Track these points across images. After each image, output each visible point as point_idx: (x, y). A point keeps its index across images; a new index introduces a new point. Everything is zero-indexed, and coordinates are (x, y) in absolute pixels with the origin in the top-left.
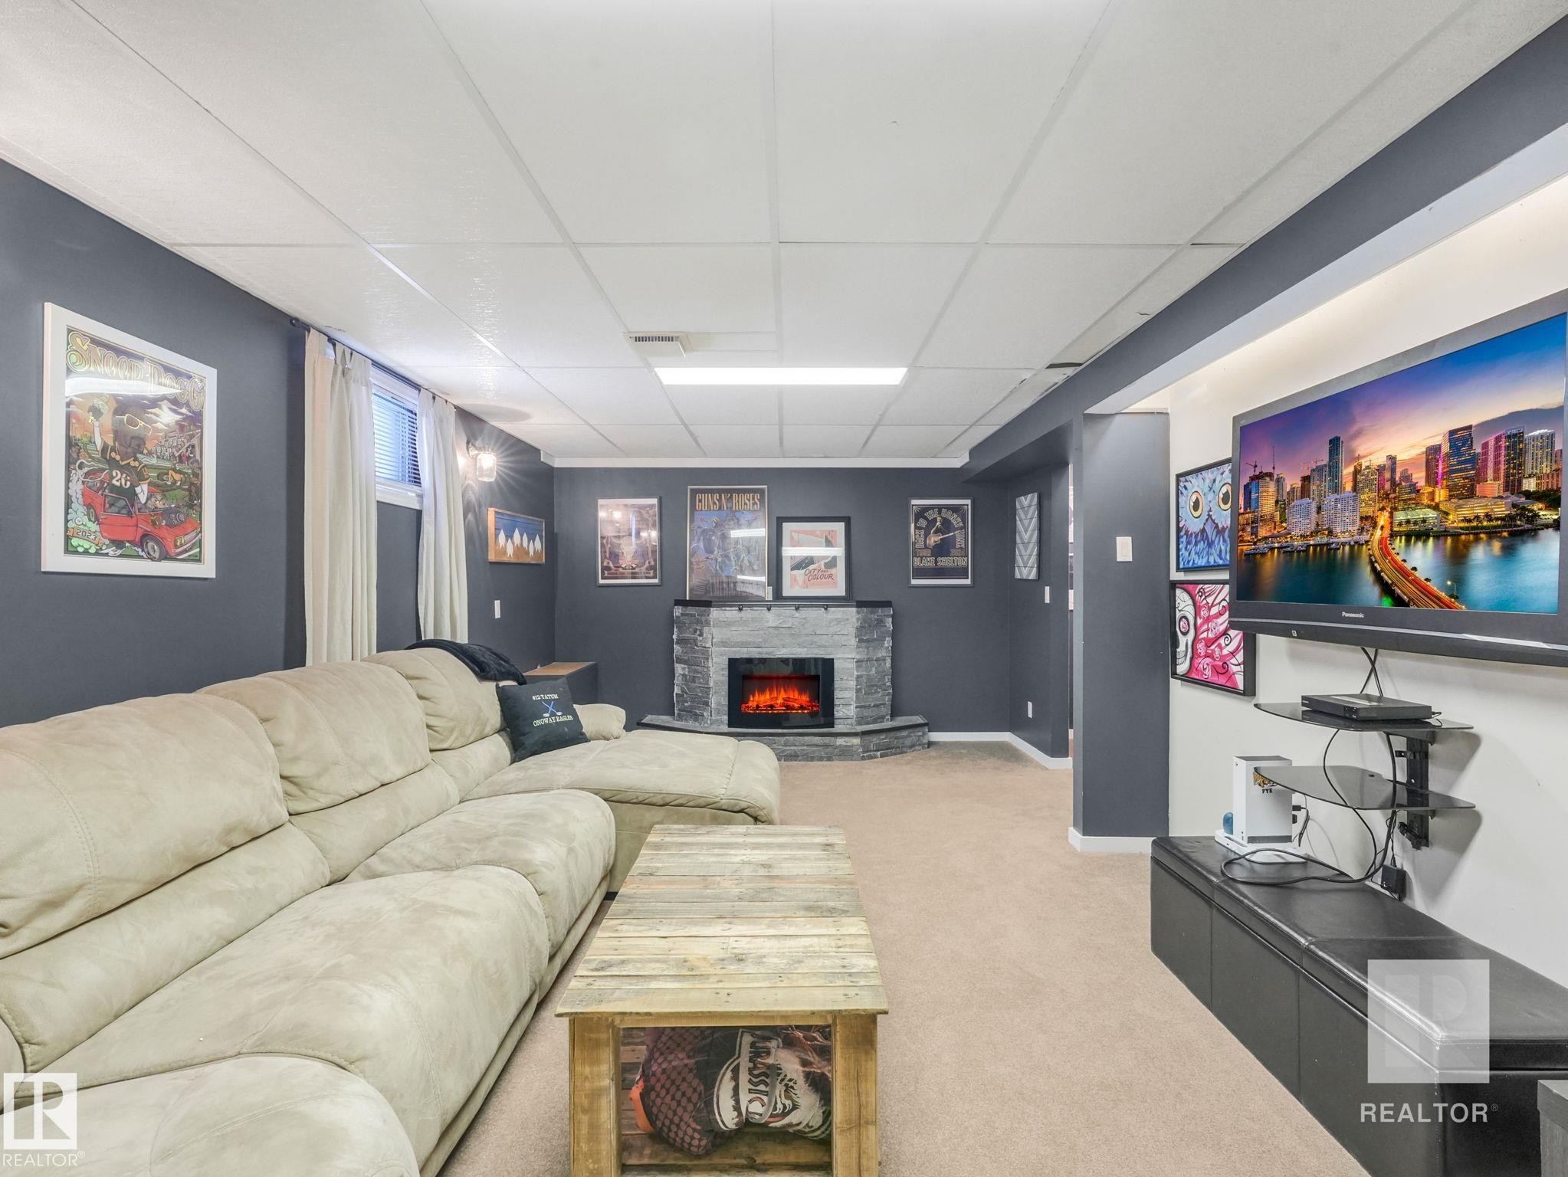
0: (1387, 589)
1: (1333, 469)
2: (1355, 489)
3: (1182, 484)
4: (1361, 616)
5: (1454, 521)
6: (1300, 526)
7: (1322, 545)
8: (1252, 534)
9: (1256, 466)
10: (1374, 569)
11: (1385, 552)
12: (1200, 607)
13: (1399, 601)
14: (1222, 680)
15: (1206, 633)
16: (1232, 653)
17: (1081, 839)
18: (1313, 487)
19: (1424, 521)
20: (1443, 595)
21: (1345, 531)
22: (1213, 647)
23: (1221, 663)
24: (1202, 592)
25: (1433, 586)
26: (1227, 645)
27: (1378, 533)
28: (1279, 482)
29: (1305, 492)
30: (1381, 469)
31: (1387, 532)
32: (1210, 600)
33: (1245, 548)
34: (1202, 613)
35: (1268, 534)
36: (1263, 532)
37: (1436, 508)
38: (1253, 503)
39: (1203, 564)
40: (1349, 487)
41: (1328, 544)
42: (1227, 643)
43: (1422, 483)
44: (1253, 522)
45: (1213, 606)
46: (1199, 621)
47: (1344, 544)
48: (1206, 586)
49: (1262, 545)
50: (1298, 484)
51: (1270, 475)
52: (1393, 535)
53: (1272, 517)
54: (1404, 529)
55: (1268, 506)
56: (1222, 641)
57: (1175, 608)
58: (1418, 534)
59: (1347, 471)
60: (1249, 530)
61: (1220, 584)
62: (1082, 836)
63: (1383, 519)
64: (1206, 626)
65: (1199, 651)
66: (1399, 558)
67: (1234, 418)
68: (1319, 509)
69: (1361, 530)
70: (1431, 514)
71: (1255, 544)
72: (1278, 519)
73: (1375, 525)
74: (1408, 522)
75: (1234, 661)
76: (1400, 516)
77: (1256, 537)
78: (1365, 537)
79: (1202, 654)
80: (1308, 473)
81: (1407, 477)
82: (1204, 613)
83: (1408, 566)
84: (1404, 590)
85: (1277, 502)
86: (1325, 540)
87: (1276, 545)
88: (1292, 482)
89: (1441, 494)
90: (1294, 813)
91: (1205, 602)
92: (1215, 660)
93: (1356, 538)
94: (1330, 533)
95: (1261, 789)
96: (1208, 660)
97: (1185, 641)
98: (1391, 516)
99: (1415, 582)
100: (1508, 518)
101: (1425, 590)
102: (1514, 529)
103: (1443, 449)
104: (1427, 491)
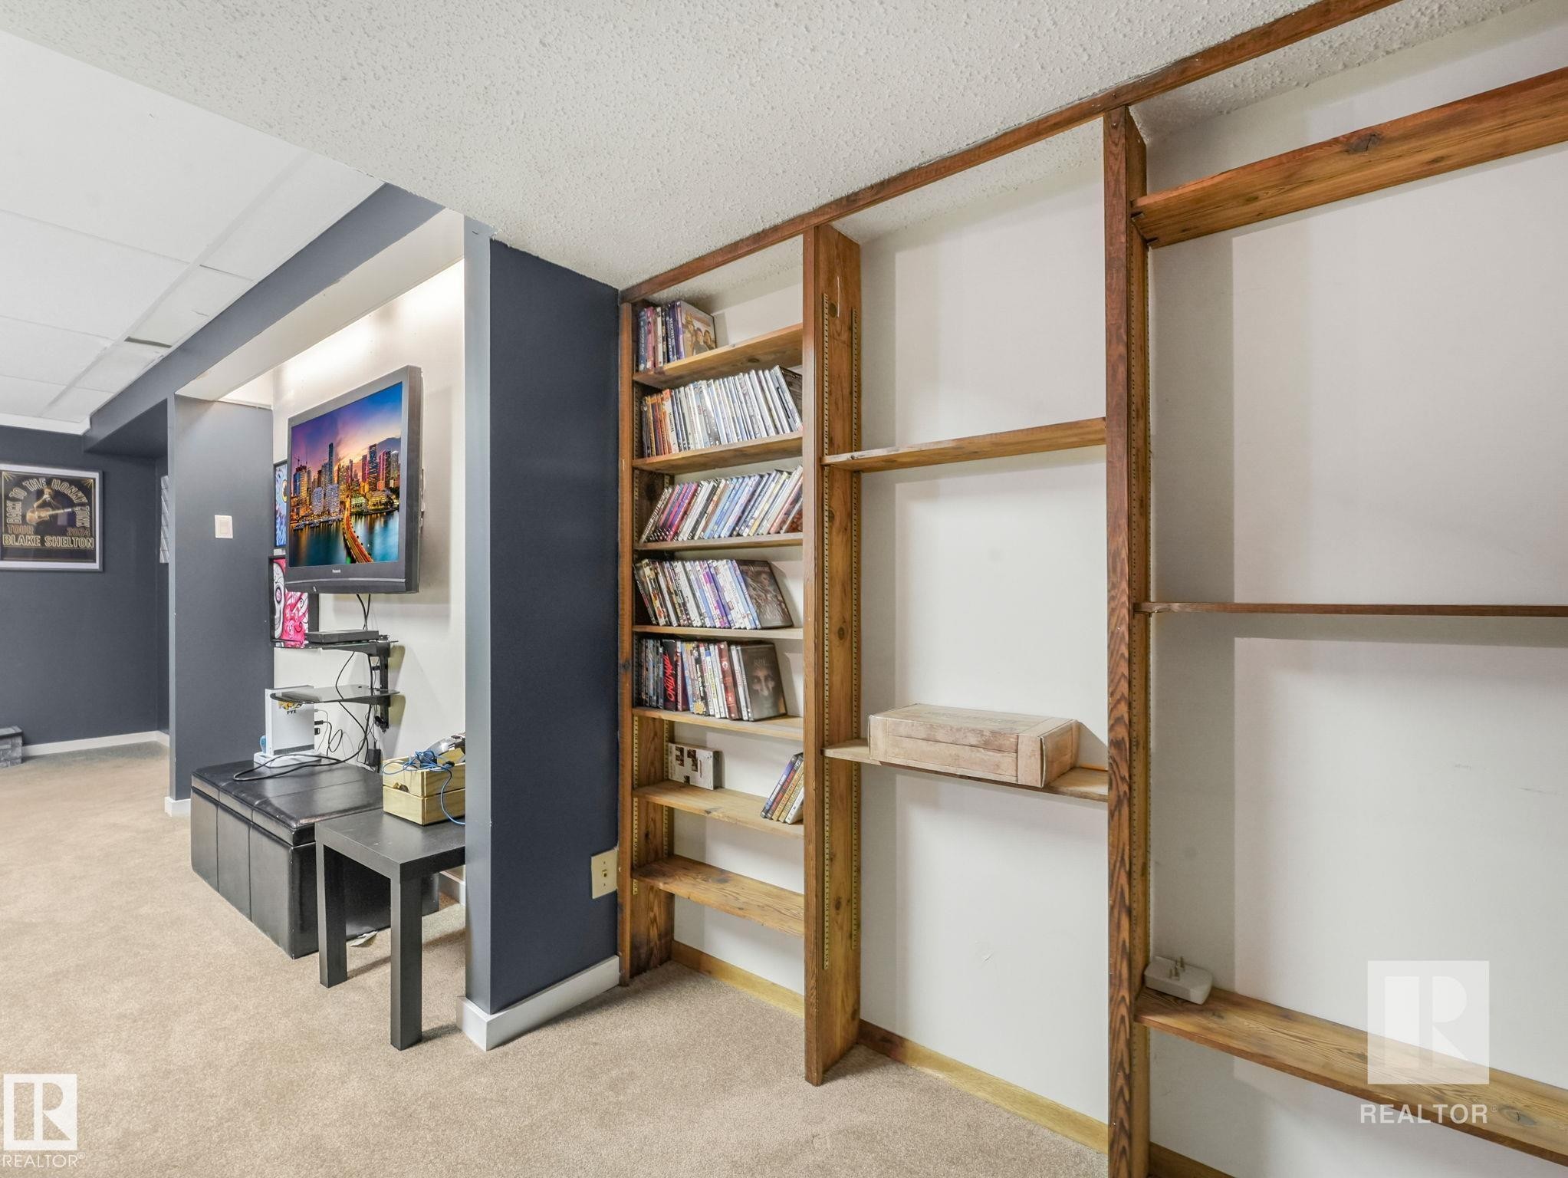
1: (330, 466)
2: (338, 481)
3: (277, 473)
5: (370, 505)
6: (317, 508)
7: (325, 522)
8: (297, 514)
10: (344, 537)
11: (349, 528)
14: (299, 638)
16: (304, 614)
17: (173, 804)
18: (322, 479)
19: (362, 505)
20: (366, 553)
21: (334, 513)
23: (298, 624)
25: (363, 548)
26: (301, 608)
27: (346, 512)
28: (309, 473)
29: (319, 482)
30: (348, 469)
31: (349, 512)
33: (294, 525)
35: (304, 514)
36: (302, 512)
37: (365, 496)
38: (297, 489)
40: (336, 480)
41: (328, 521)
43: (361, 480)
44: (297, 505)
47: (333, 520)
49: (301, 523)
50: (317, 476)
51: (305, 467)
52: (352, 514)
53: (305, 500)
54: (355, 510)
55: (304, 492)
57: (273, 580)
58: (359, 514)
59: (336, 468)
60: (295, 511)
62: (175, 801)
63: (348, 503)
65: (287, 616)
66: (353, 530)
67: (289, 420)
68: (324, 495)
69: (340, 512)
70: (364, 501)
71: (298, 521)
72: (308, 503)
73: (345, 507)
74: (356, 505)
75: (305, 620)
76: (354, 502)
77: (299, 516)
78: (341, 516)
80: (320, 469)
81: (357, 475)
83: (356, 535)
84: (355, 552)
85: (308, 489)
86: (326, 518)
87: (307, 522)
88: (314, 474)
89: (367, 488)
90: (316, 727)
92: (295, 621)
93: (338, 516)
94: (329, 513)
95: (286, 711)
96: (292, 622)
97: (279, 607)
98: (351, 501)
99: (358, 546)
100: (386, 504)
101: (361, 552)
102: (387, 511)
103: (368, 458)
104: (362, 484)
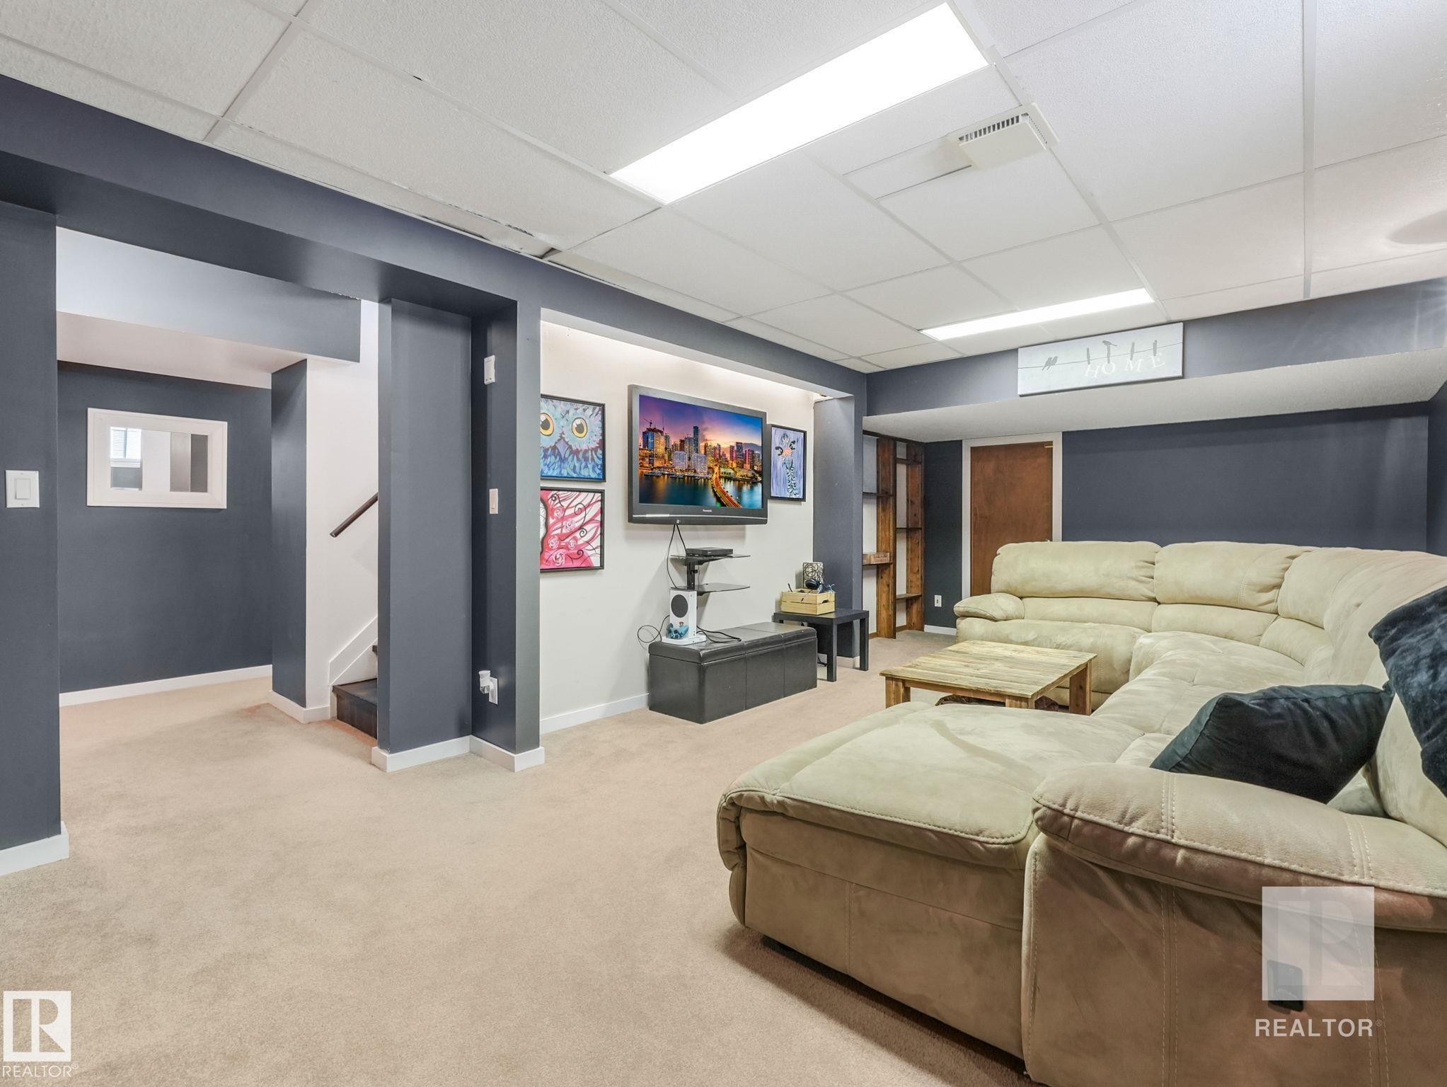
0: (718, 499)
1: (696, 441)
2: (705, 453)
4: (711, 511)
5: (738, 476)
6: (680, 465)
7: (691, 477)
8: (649, 463)
9: (651, 423)
10: (714, 490)
11: (718, 485)
12: (553, 510)
13: (723, 505)
14: (577, 564)
15: (560, 530)
16: (587, 542)
18: (686, 447)
19: (730, 473)
20: (736, 502)
21: (701, 473)
22: (567, 540)
23: (576, 551)
24: (555, 498)
25: (733, 499)
26: (582, 537)
27: (715, 475)
28: (667, 438)
29: (682, 448)
30: (715, 448)
31: (718, 476)
32: (565, 504)
33: (645, 471)
34: (556, 514)
35: (661, 466)
36: (657, 464)
37: (733, 469)
38: (650, 445)
39: (554, 474)
40: (703, 452)
41: (694, 477)
42: (582, 535)
43: (729, 459)
44: (650, 456)
45: (567, 508)
46: (551, 521)
47: (701, 478)
48: (560, 492)
49: (656, 471)
50: (679, 443)
51: (662, 432)
52: (720, 477)
53: (663, 457)
54: (724, 475)
55: (660, 449)
56: (577, 535)
58: (728, 479)
59: (702, 444)
60: (647, 460)
61: (577, 491)
63: (716, 469)
64: (560, 524)
65: (551, 545)
66: (722, 487)
67: (629, 387)
68: (690, 459)
69: (708, 473)
70: (732, 472)
71: (652, 469)
72: (667, 458)
73: (713, 472)
74: (725, 473)
75: (589, 547)
76: (722, 470)
77: (653, 465)
78: (710, 476)
79: (555, 547)
80: (682, 438)
81: (725, 455)
82: (557, 514)
83: (725, 490)
84: (724, 500)
85: (666, 448)
86: (692, 474)
87: (666, 472)
88: (674, 440)
89: (735, 465)
91: (559, 505)
92: (569, 549)
93: (707, 476)
94: (695, 472)
96: (561, 551)
98: (719, 469)
99: (728, 497)
100: (751, 478)
101: (731, 500)
102: (753, 482)
103: (735, 448)
104: (731, 462)
